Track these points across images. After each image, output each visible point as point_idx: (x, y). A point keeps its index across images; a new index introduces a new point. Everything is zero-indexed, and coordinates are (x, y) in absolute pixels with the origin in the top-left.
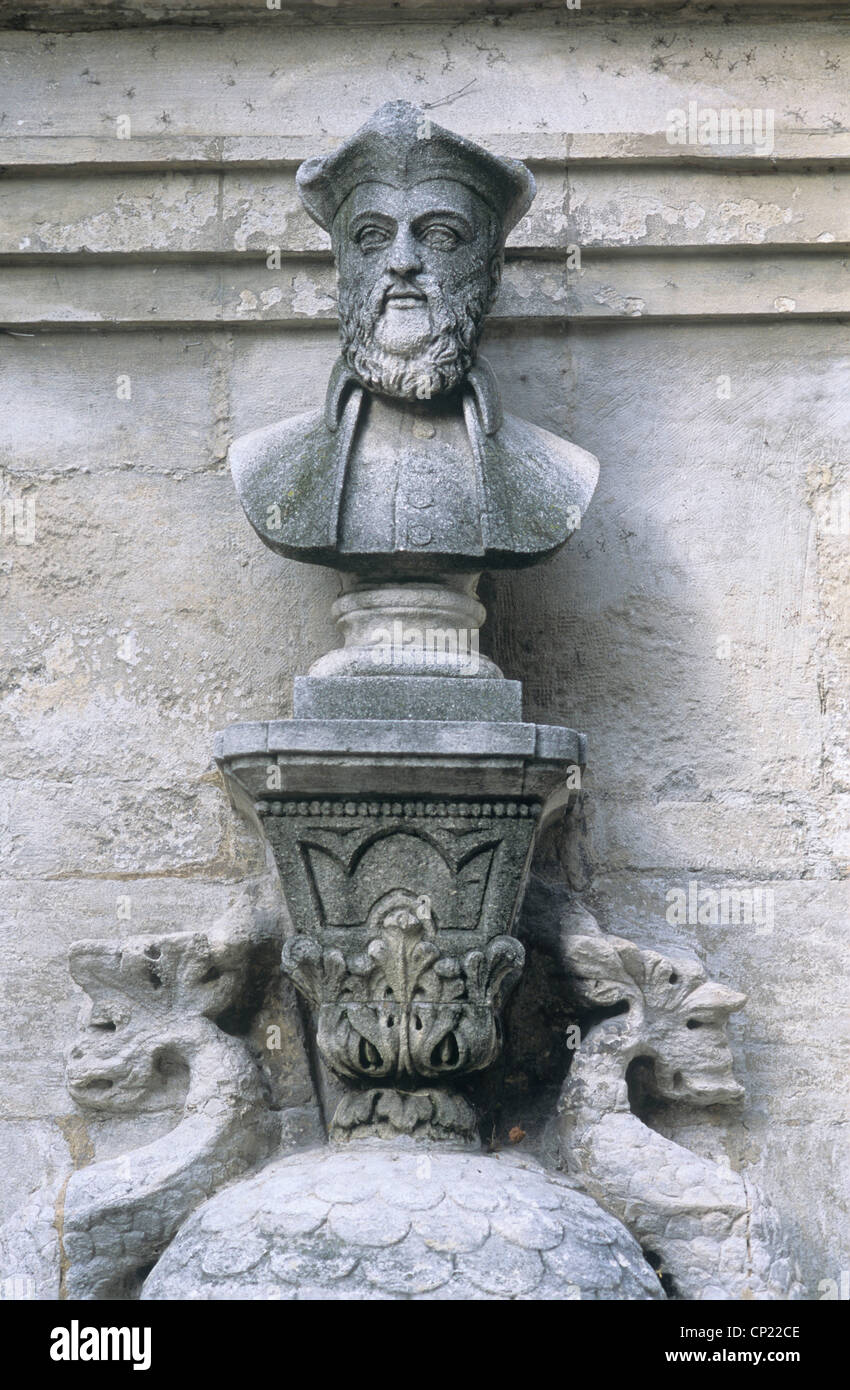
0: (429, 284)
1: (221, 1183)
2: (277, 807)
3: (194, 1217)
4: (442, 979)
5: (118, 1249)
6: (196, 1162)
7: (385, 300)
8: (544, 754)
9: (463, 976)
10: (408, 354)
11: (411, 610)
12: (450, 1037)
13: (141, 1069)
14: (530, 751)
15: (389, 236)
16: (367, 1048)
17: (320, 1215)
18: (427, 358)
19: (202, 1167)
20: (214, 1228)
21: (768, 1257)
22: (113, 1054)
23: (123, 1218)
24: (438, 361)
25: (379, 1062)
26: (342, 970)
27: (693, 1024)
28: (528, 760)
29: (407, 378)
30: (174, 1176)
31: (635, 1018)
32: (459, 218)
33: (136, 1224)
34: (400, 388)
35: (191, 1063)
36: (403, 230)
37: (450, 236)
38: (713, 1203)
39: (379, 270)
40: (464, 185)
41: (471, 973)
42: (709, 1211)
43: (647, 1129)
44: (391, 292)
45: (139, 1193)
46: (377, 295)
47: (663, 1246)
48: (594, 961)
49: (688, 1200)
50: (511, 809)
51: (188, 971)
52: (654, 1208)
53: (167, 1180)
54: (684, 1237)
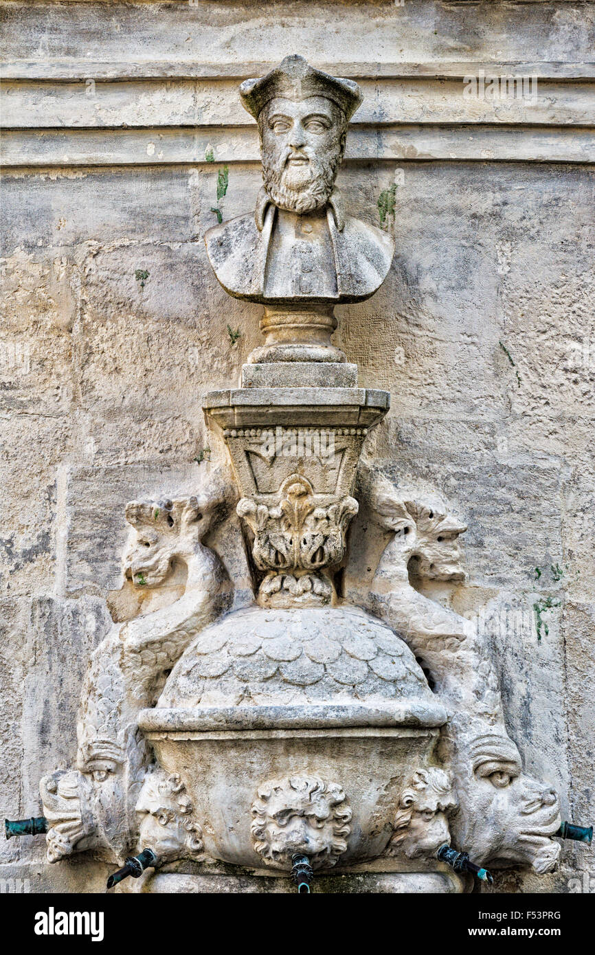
0: (310, 151)
1: (204, 625)
2: (233, 433)
3: (193, 645)
4: (317, 519)
5: (154, 662)
6: (192, 616)
7: (287, 161)
8: (369, 404)
9: (328, 518)
10: (301, 188)
11: (301, 325)
12: (321, 549)
13: (164, 566)
14: (363, 403)
15: (289, 126)
16: (279, 556)
17: (258, 645)
18: (308, 191)
19: (195, 618)
20: (204, 652)
21: (478, 661)
22: (148, 558)
23: (157, 645)
24: (315, 193)
25: (284, 561)
26: (267, 516)
27: (440, 539)
28: (362, 408)
29: (298, 202)
30: (181, 624)
31: (413, 536)
32: (325, 117)
33: (163, 648)
34: (295, 207)
35: (188, 563)
36: (296, 123)
37: (320, 126)
38: (452, 633)
39: (284, 144)
40: (328, 99)
41: (332, 516)
42: (448, 637)
43: (417, 594)
44: (290, 157)
45: (164, 633)
46: (283, 158)
47: (425, 653)
48: (391, 507)
49: (437, 631)
50: (353, 431)
51: (187, 515)
52: (421, 634)
53: (178, 626)
54: (435, 650)
